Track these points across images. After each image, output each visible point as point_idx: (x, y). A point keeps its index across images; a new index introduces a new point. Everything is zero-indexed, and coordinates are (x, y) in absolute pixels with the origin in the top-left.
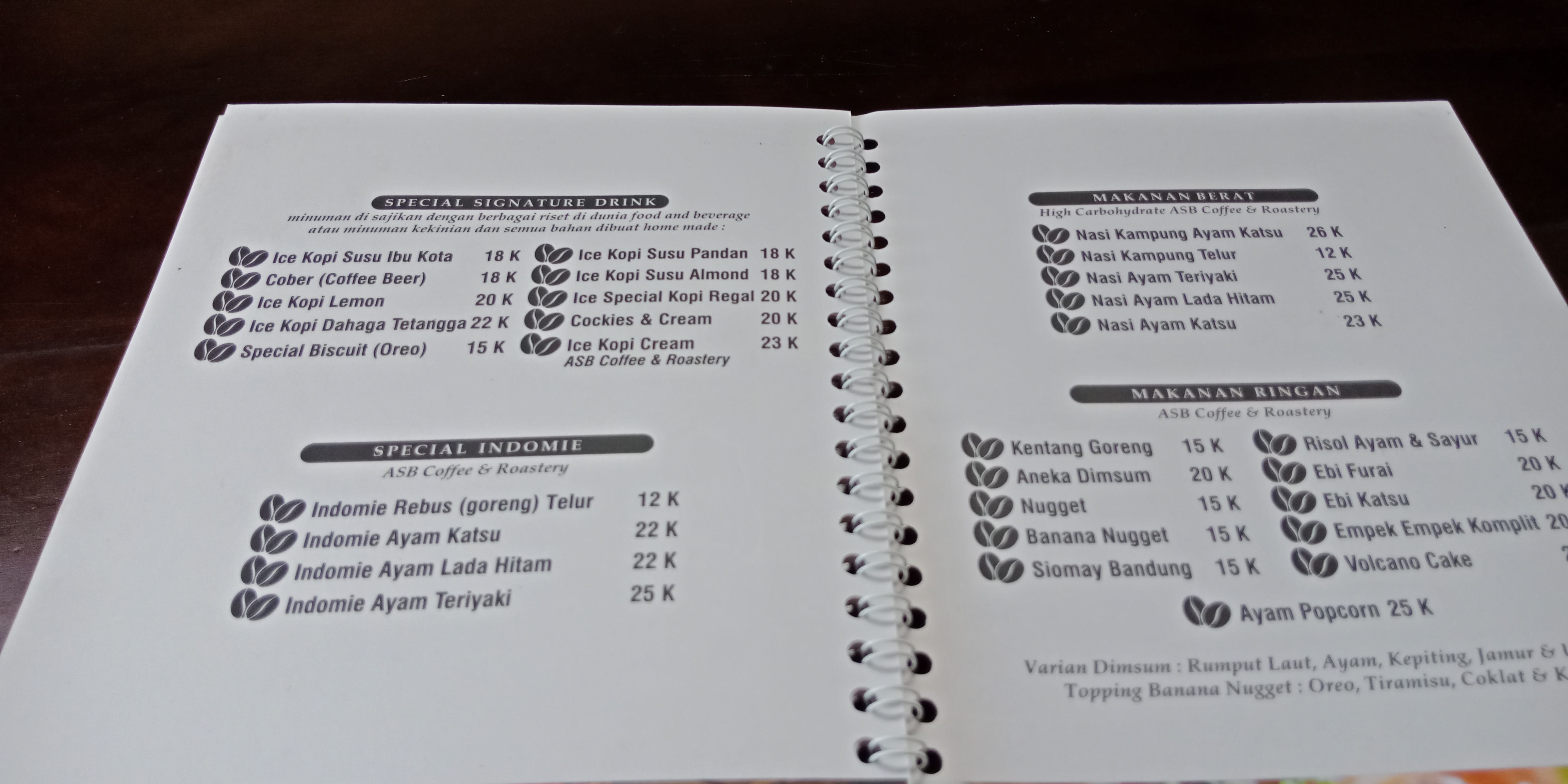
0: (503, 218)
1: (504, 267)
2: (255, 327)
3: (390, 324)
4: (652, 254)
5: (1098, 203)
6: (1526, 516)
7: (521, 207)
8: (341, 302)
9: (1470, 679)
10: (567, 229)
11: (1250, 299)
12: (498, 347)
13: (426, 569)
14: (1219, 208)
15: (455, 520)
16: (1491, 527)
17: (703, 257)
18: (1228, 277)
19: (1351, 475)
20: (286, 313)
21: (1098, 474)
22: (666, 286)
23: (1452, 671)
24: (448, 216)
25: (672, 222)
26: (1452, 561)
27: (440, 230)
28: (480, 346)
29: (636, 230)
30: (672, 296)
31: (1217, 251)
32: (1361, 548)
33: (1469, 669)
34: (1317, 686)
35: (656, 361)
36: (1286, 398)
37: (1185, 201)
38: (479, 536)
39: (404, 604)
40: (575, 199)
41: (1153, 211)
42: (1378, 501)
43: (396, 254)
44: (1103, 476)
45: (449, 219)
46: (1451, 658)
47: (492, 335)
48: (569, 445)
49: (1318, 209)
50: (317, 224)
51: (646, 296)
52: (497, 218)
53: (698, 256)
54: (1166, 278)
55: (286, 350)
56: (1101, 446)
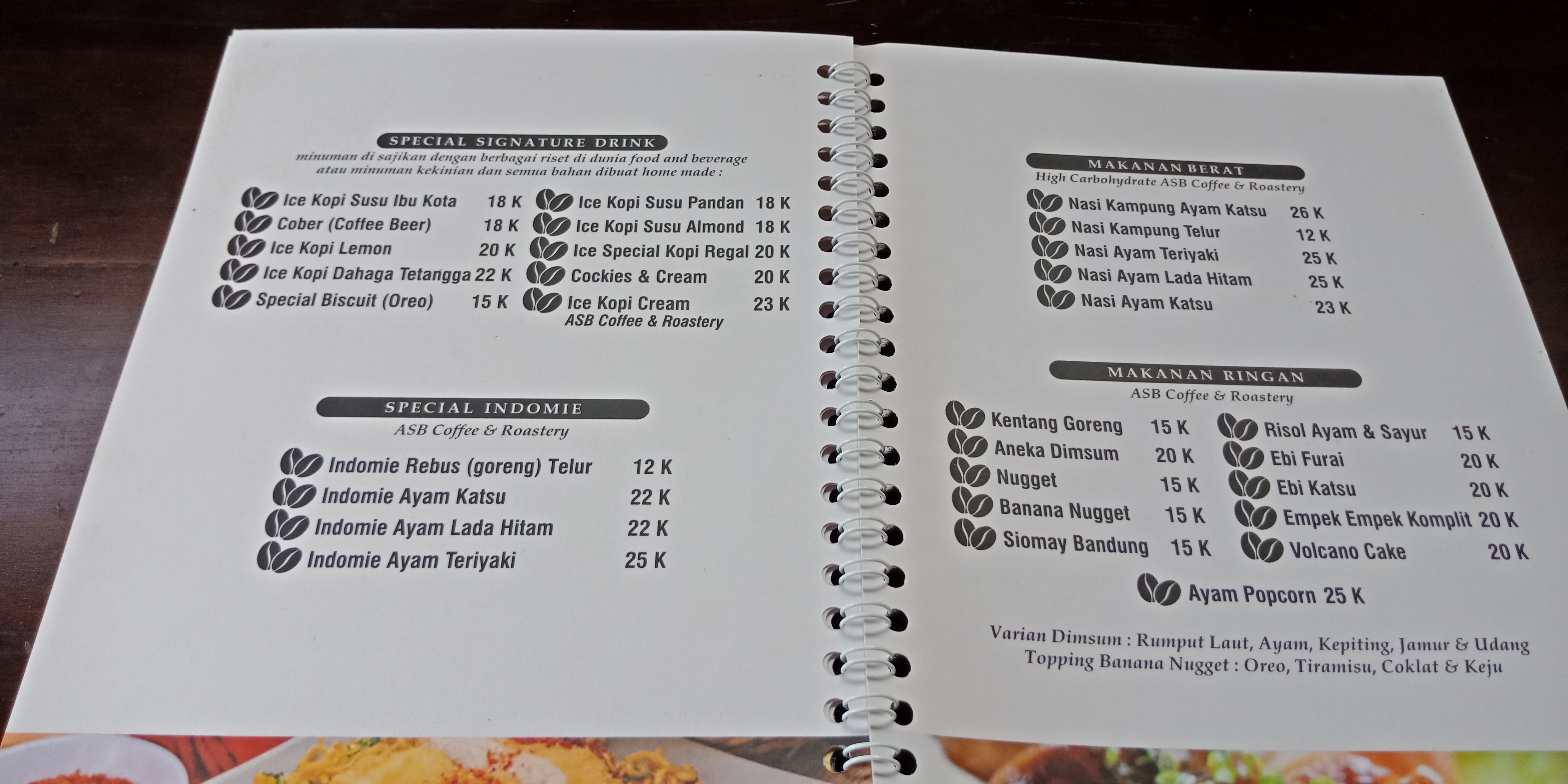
0: (505, 159)
1: (507, 214)
2: (269, 274)
3: (398, 274)
4: (651, 202)
5: (1093, 169)
6: (1461, 513)
7: (522, 147)
8: (351, 248)
9: (1390, 667)
10: (567, 173)
11: (1228, 280)
12: (501, 301)
13: (437, 528)
14: (1208, 182)
15: (462, 480)
16: (1428, 521)
17: (700, 206)
18: (1210, 256)
19: (1306, 464)
20: (296, 259)
21: (1070, 450)
22: (663, 239)
23: (1374, 658)
24: (451, 157)
25: (670, 166)
26: (1387, 553)
27: (444, 171)
28: (484, 300)
29: (635, 175)
30: (669, 251)
31: (1202, 227)
32: (1305, 535)
33: (1389, 657)
34: (1251, 665)
35: (653, 322)
36: (1252, 383)
37: (1176, 173)
38: (485, 498)
39: (418, 562)
40: (575, 138)
41: (1145, 182)
42: (1328, 490)
43: (402, 198)
44: (1075, 453)
45: (453, 159)
46: (1375, 646)
47: (495, 289)
48: (570, 409)
49: (1303, 187)
50: (325, 164)
51: (644, 249)
52: (500, 159)
53: (695, 206)
54: (1149, 253)
55: (299, 298)
56: (1075, 422)
